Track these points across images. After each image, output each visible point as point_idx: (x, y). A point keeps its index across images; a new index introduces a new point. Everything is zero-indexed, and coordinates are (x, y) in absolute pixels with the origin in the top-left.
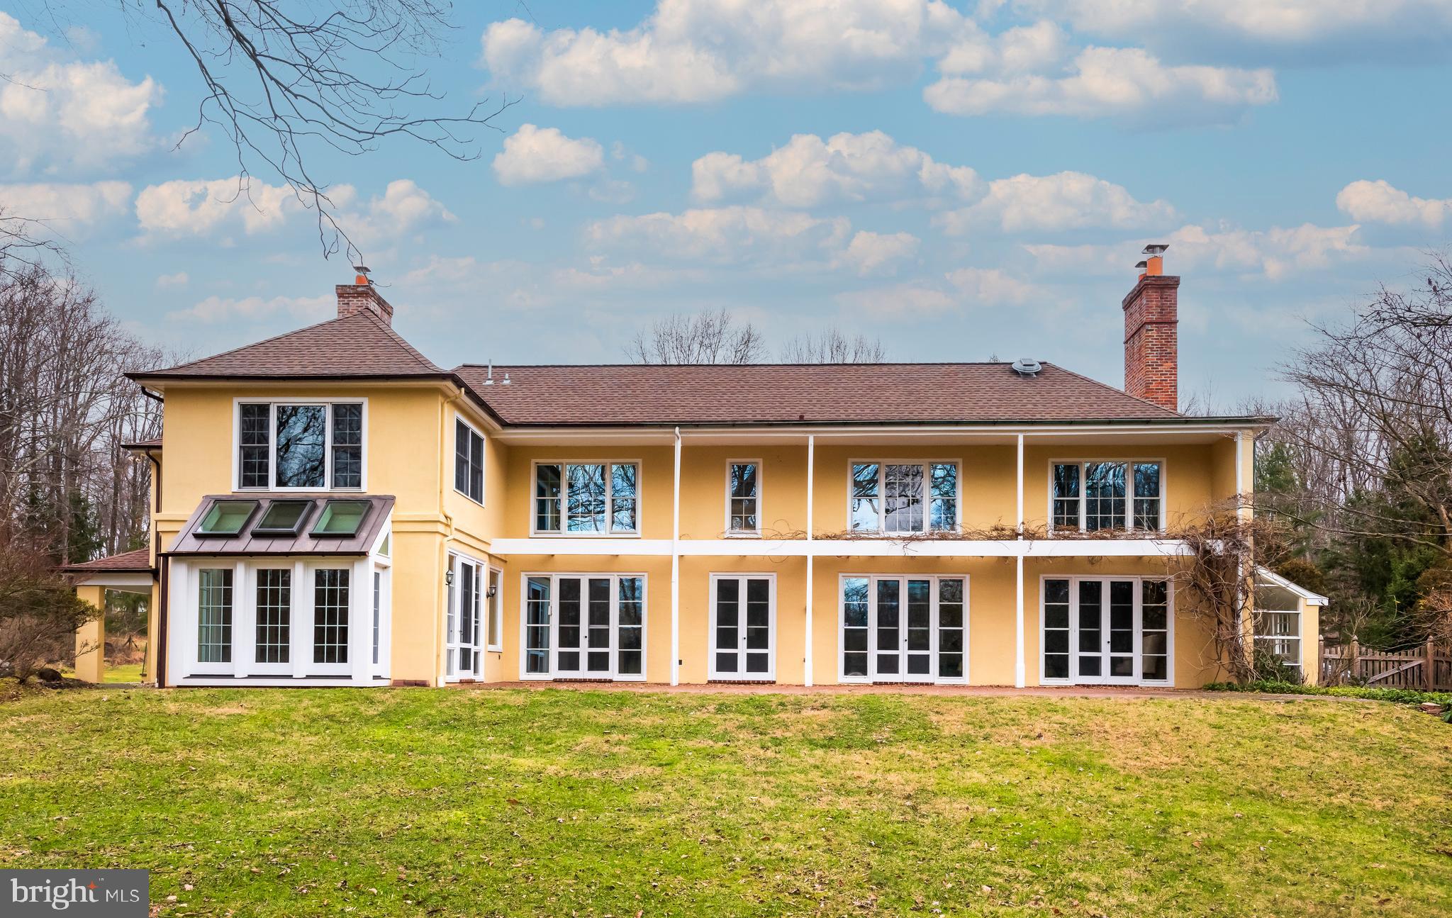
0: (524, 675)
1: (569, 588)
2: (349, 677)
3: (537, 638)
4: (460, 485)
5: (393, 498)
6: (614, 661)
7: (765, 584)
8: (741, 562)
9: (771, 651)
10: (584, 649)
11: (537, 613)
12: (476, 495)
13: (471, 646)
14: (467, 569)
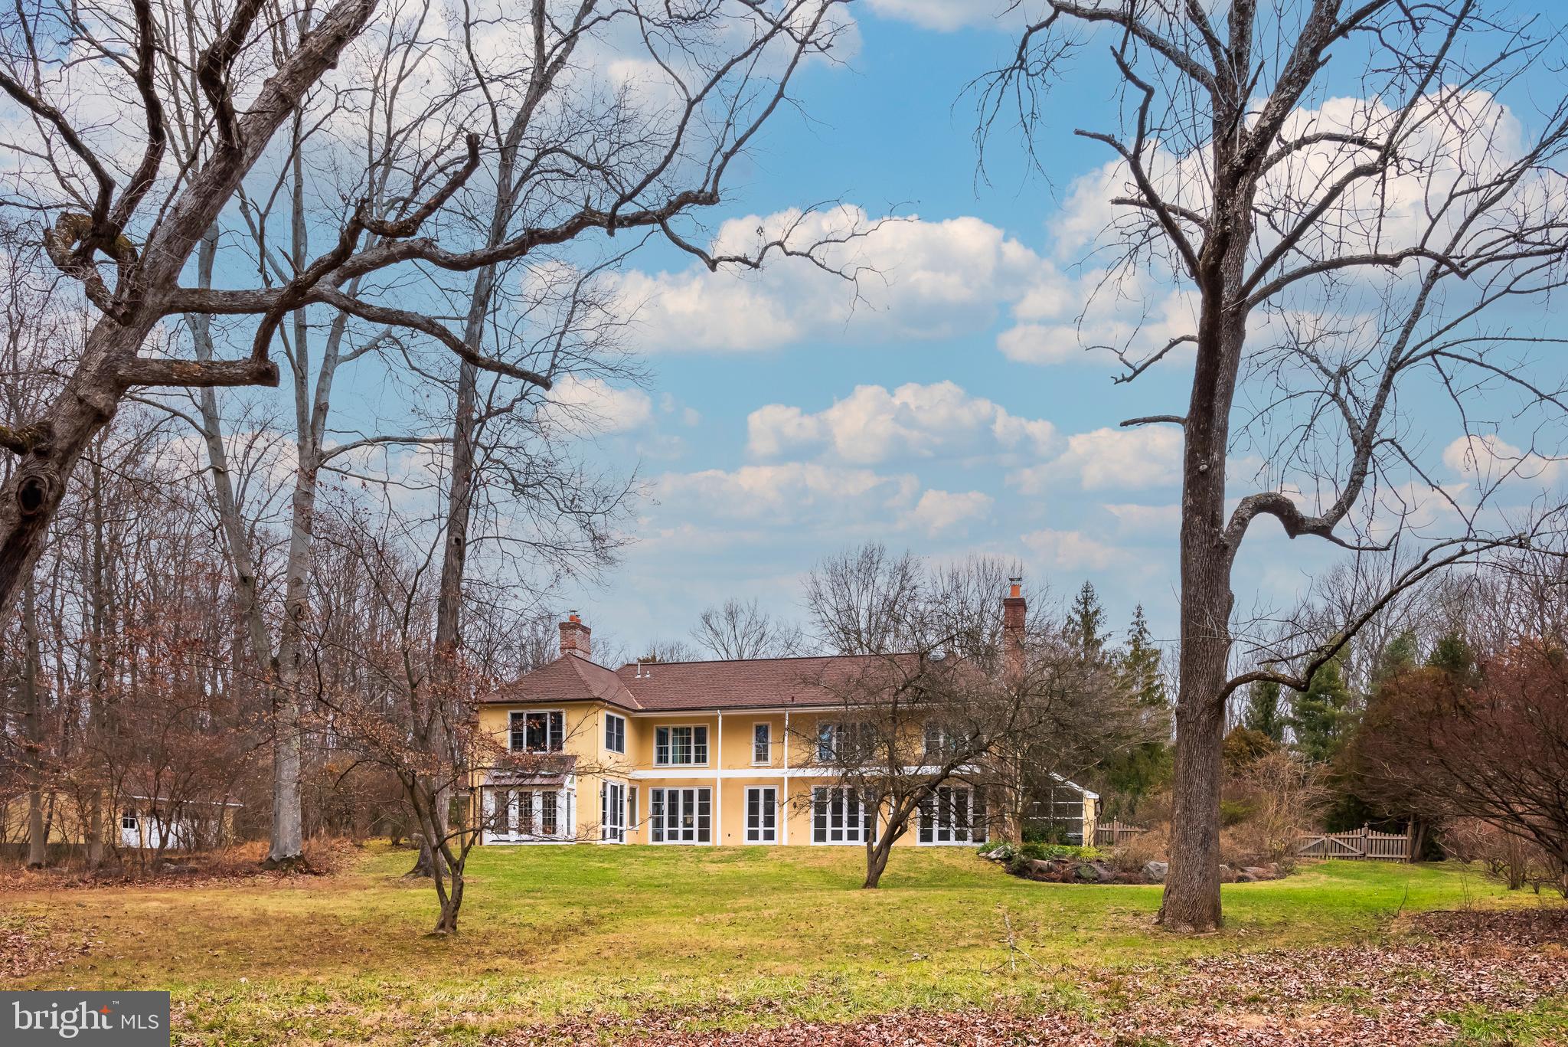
0: (650, 842)
1: (673, 796)
2: (557, 841)
3: (658, 823)
4: (609, 746)
5: (576, 757)
6: (696, 835)
7: (773, 791)
8: (760, 780)
9: (776, 829)
10: (681, 829)
11: (657, 809)
12: (620, 748)
13: (618, 827)
14: (615, 788)
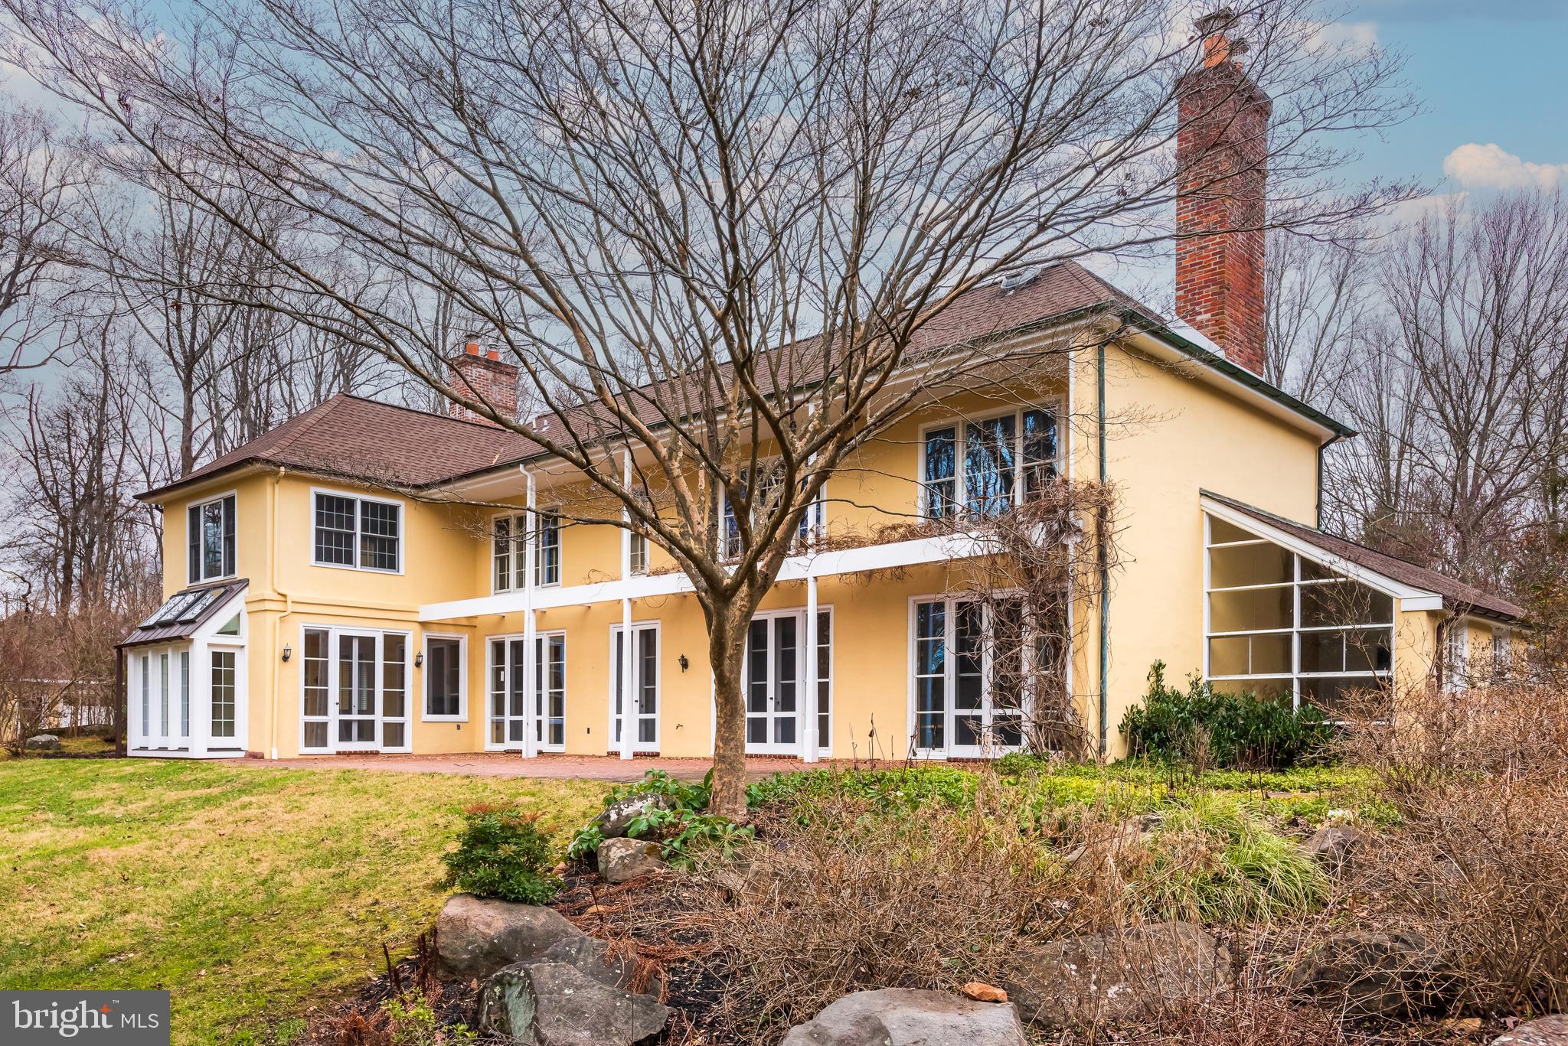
0: (489, 746)
2: (186, 749)
5: (247, 580)
6: (546, 731)
9: (658, 715)
